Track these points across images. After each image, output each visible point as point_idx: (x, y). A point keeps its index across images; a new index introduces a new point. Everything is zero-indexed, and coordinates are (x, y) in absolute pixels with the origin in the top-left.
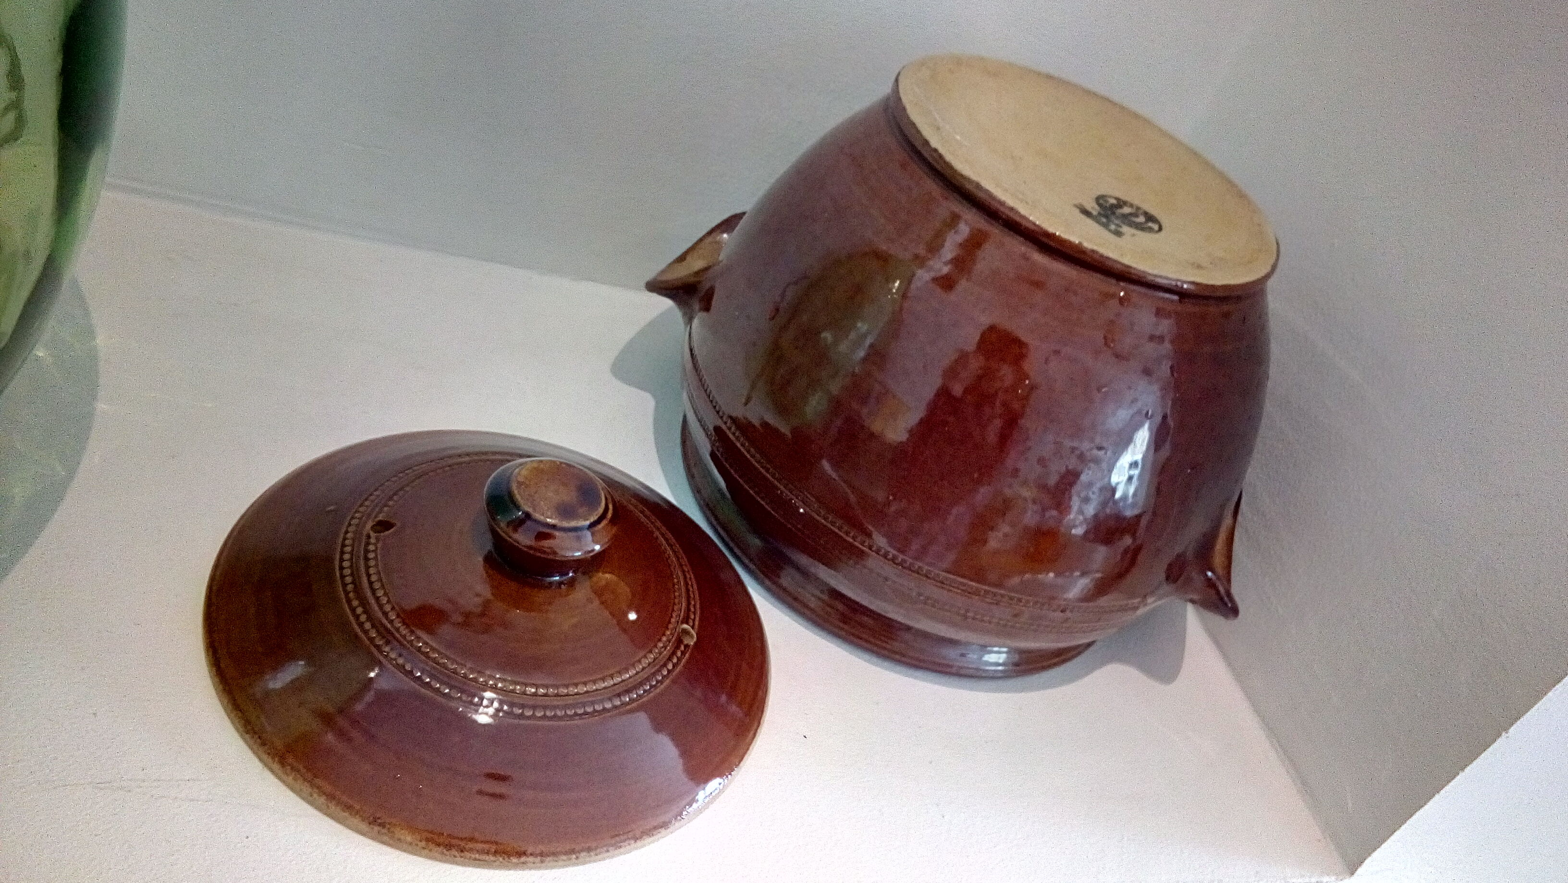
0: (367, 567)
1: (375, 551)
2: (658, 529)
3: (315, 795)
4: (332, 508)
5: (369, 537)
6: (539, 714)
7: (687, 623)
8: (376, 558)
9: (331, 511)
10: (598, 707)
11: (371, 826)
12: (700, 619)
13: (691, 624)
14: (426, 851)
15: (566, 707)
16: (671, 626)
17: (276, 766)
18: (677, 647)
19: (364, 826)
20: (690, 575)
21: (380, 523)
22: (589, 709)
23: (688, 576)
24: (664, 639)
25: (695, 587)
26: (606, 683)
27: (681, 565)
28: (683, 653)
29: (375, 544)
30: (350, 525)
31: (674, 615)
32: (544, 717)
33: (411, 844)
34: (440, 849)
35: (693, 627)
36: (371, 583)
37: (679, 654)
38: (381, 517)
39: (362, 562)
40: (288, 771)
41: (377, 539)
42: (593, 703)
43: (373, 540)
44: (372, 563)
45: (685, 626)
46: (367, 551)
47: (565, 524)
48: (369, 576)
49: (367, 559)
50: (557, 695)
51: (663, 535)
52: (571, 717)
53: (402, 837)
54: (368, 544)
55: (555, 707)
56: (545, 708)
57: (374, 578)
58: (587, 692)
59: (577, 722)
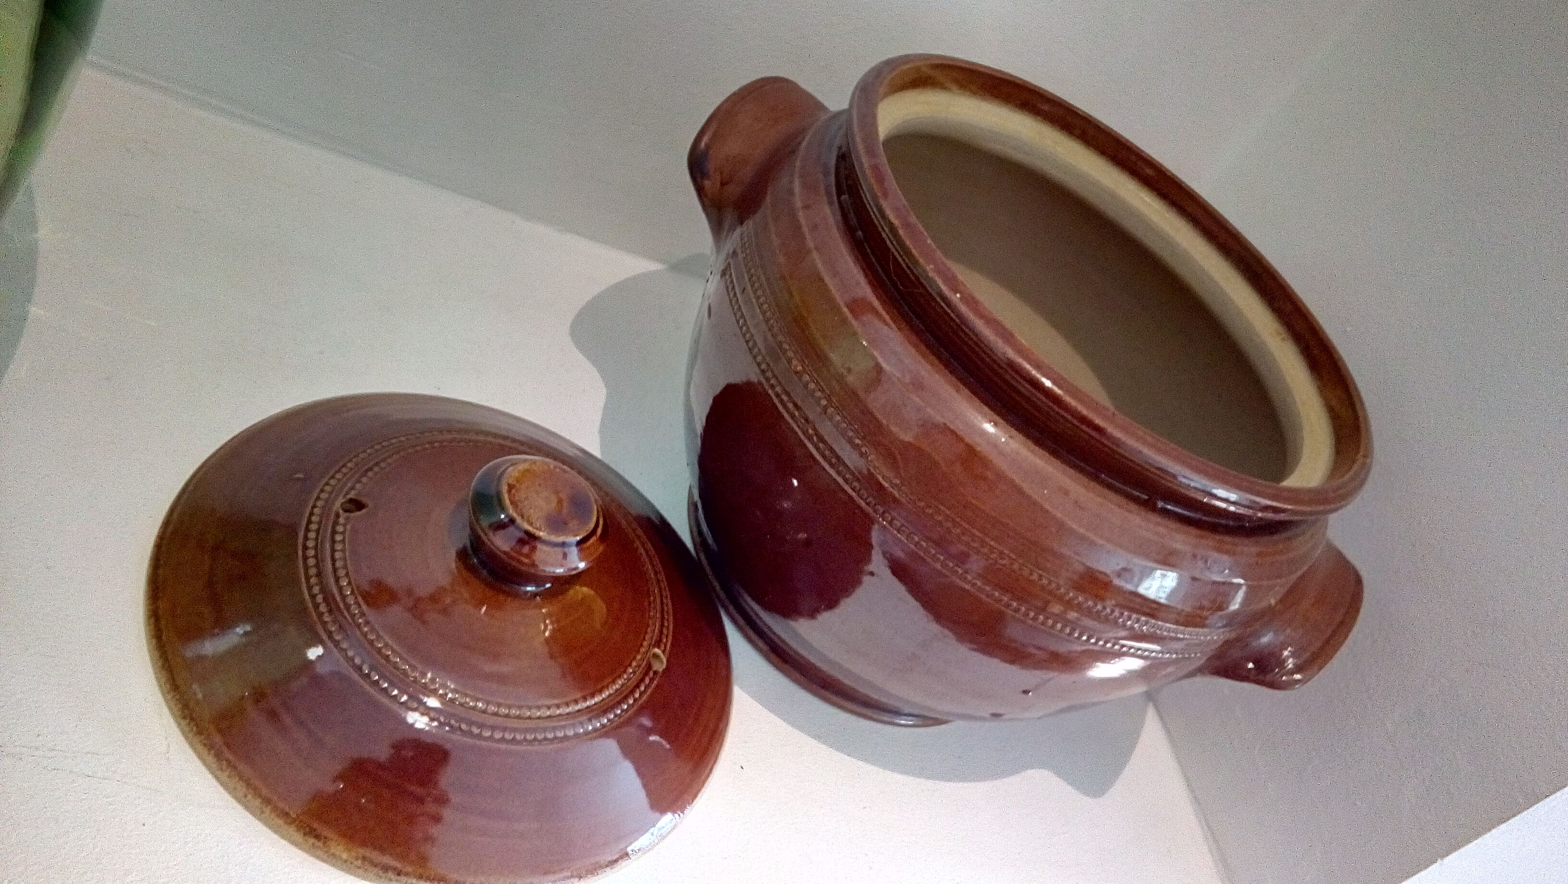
0: (333, 551)
1: (343, 533)
2: (639, 537)
3: (249, 797)
4: (301, 476)
5: (338, 516)
6: (498, 735)
7: (659, 647)
8: (343, 541)
9: (298, 479)
10: (560, 734)
11: (307, 837)
12: (672, 644)
13: (663, 648)
14: (361, 871)
15: (527, 730)
16: (643, 650)
17: (211, 759)
18: (646, 674)
19: (299, 837)
20: (667, 593)
21: (351, 501)
22: (550, 736)
23: (664, 594)
24: (634, 664)
25: (670, 606)
26: (570, 708)
27: (658, 581)
28: (652, 680)
29: (345, 525)
30: (318, 498)
31: (647, 638)
32: (503, 740)
33: (346, 861)
34: (376, 870)
35: (663, 652)
36: (335, 570)
37: (647, 680)
38: (352, 495)
39: (328, 546)
40: (224, 767)
41: (347, 519)
42: (554, 729)
43: (341, 520)
44: (339, 547)
45: (657, 650)
46: (334, 532)
47: (554, 538)
48: (334, 560)
49: (333, 541)
50: (519, 717)
51: (643, 545)
52: (531, 742)
53: (337, 853)
54: (336, 523)
55: (515, 730)
56: (505, 729)
57: (339, 564)
58: (549, 717)
59: (536, 747)
